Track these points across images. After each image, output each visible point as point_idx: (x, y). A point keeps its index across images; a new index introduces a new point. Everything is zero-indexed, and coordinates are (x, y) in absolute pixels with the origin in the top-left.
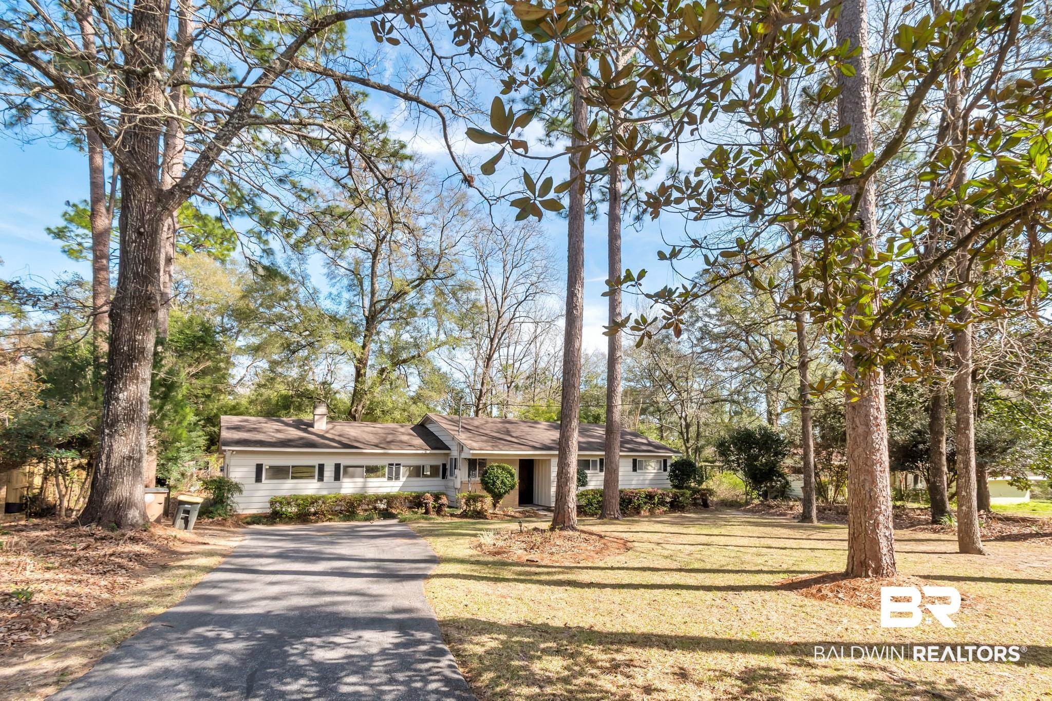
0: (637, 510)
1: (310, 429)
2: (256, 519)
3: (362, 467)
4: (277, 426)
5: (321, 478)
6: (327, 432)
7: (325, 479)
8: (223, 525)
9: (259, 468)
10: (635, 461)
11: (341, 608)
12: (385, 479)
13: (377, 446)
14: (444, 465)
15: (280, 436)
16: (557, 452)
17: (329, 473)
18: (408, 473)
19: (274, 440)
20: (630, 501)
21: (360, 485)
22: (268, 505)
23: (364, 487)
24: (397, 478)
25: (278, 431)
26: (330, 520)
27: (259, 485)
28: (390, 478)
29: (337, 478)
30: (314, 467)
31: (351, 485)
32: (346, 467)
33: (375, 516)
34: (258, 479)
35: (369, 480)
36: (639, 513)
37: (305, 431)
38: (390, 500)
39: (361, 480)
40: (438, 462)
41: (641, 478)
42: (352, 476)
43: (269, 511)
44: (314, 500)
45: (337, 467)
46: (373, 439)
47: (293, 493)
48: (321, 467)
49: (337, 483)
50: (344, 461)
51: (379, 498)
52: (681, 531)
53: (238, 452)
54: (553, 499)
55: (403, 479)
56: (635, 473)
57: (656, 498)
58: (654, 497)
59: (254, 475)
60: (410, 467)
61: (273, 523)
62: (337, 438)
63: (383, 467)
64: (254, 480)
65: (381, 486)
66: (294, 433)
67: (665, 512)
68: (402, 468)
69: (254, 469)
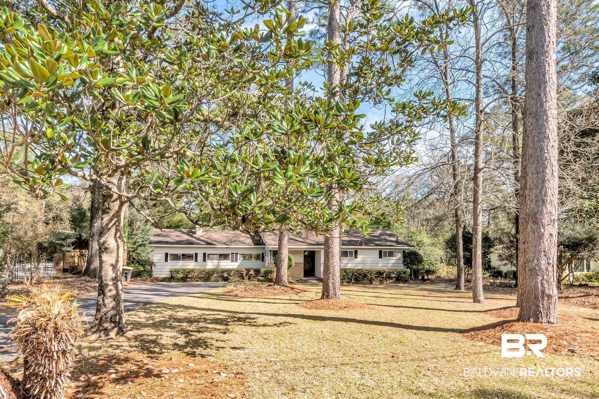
1: (194, 235)
2: (164, 280)
3: (217, 254)
4: (177, 233)
5: (196, 260)
6: (202, 236)
7: (198, 261)
9: (167, 255)
10: (380, 252)
12: (230, 261)
13: (224, 244)
14: (263, 254)
15: (178, 239)
16: (323, 247)
17: (200, 258)
18: (242, 258)
19: (174, 241)
21: (216, 264)
22: (169, 273)
23: (218, 265)
24: (236, 260)
25: (178, 236)
26: (197, 281)
27: (167, 263)
28: (232, 261)
29: (204, 260)
30: (193, 254)
31: (211, 264)
32: (209, 255)
33: (220, 280)
34: (166, 260)
35: (221, 261)
36: (371, 283)
37: (191, 236)
38: (229, 271)
39: (217, 261)
40: (260, 252)
41: (386, 262)
42: (212, 260)
43: (169, 276)
44: (192, 271)
45: (204, 254)
46: (224, 240)
47: (183, 267)
48: (196, 254)
49: (204, 263)
50: (208, 252)
51: (223, 271)
53: (156, 247)
54: (322, 274)
55: (239, 261)
56: (381, 259)
59: (164, 258)
60: (243, 254)
61: (170, 282)
62: (205, 240)
63: (229, 255)
64: (164, 260)
65: (227, 265)
66: (185, 237)
68: (238, 255)
69: (164, 255)
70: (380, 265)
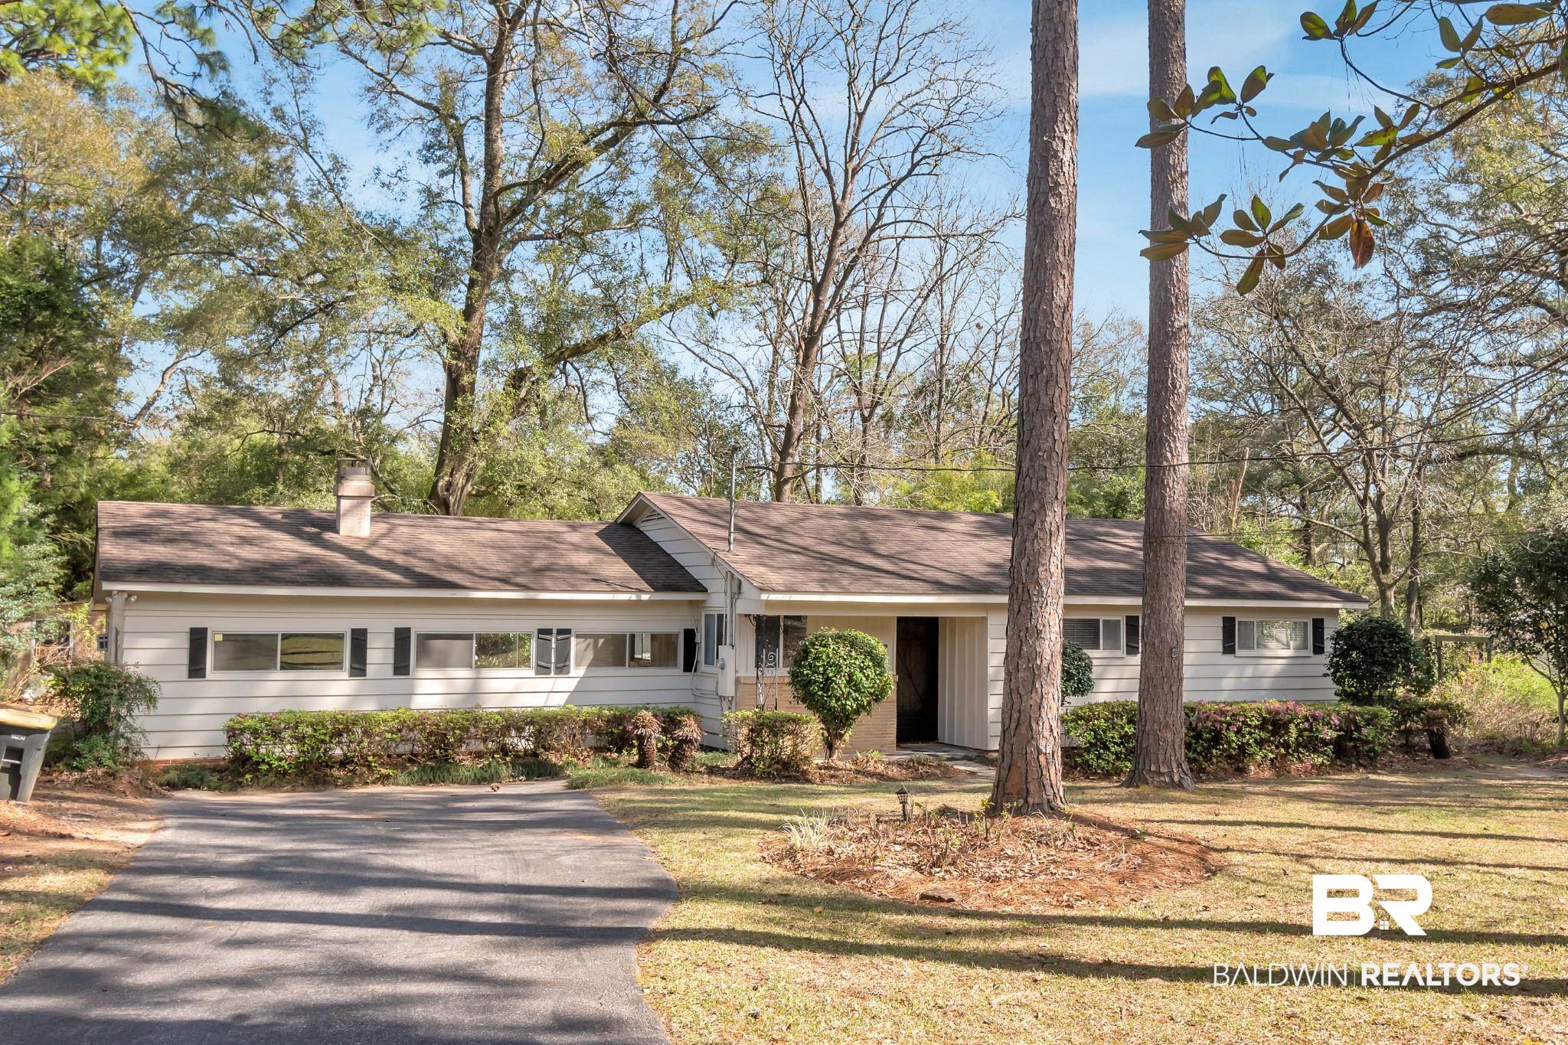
0: (1237, 763)
1: (329, 536)
2: (191, 776)
3: (467, 637)
4: (240, 526)
5: (359, 667)
6: (373, 543)
7: (370, 669)
8: (109, 789)
9: (198, 639)
10: (1229, 626)
11: (417, 1013)
12: (531, 673)
13: (505, 581)
14: (690, 635)
15: (250, 553)
16: (1004, 599)
17: (379, 654)
18: (590, 656)
19: (235, 564)
20: (1217, 738)
21: (462, 686)
22: (223, 738)
23: (474, 693)
24: (562, 668)
25: (245, 541)
26: (384, 779)
27: (197, 684)
28: (543, 670)
29: (401, 667)
30: (340, 637)
31: (438, 687)
32: (426, 638)
33: (505, 771)
34: (196, 669)
35: (486, 672)
36: (1241, 771)
37: (316, 540)
38: (544, 726)
39: (464, 673)
40: (674, 625)
41: (1249, 671)
42: (442, 663)
43: (224, 753)
44: (341, 727)
45: (402, 637)
46: (496, 563)
47: (287, 705)
48: (359, 639)
49: (400, 682)
50: (420, 623)
51: (513, 723)
52: (1367, 823)
53: (143, 596)
54: (996, 729)
55: (577, 671)
56: (1229, 659)
57: (1292, 728)
58: (1285, 726)
59: (184, 658)
60: (596, 637)
61: (236, 786)
62: (400, 560)
63: (523, 639)
64: (184, 670)
65: (519, 689)
66: (287, 546)
67: (1320, 770)
68: (573, 640)
69: (185, 643)
70: (1227, 684)
